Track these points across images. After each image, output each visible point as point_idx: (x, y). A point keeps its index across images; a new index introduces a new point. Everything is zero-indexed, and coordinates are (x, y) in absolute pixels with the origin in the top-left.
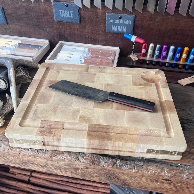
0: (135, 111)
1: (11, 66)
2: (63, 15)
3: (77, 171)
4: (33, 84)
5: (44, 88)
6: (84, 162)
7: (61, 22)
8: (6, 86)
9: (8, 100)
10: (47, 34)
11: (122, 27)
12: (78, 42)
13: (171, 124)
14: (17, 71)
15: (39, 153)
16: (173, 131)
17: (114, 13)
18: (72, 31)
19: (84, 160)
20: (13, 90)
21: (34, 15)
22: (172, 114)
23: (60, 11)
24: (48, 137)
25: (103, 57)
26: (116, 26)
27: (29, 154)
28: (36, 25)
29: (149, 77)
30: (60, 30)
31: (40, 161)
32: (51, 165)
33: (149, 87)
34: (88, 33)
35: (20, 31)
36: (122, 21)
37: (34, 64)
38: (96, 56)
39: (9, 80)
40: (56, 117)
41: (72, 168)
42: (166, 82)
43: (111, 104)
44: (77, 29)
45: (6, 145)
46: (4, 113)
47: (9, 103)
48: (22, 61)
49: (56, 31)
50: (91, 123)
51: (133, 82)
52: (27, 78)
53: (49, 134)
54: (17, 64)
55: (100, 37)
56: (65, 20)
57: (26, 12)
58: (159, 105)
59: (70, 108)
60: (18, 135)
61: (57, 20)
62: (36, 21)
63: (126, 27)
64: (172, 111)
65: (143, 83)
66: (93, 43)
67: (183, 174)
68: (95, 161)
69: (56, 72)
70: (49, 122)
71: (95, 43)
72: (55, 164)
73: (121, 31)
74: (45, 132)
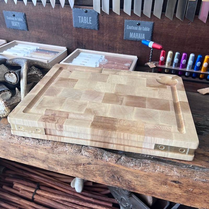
0: (145, 109)
1: (25, 63)
2: (82, 21)
3: (79, 168)
4: (44, 79)
5: (54, 84)
6: (86, 156)
7: (80, 29)
8: (17, 80)
9: (17, 93)
10: (66, 41)
11: (140, 34)
12: (96, 50)
13: (183, 121)
14: (30, 69)
15: (41, 144)
16: (185, 128)
17: (132, 19)
18: (90, 39)
19: (86, 152)
20: (24, 84)
21: (53, 21)
22: (185, 113)
23: (79, 17)
24: (50, 123)
25: (119, 64)
26: (134, 33)
27: (30, 144)
28: (55, 32)
29: (165, 82)
30: (78, 37)
31: (41, 153)
32: (52, 159)
33: (163, 89)
34: (106, 41)
35: (39, 37)
36: (140, 28)
37: (49, 66)
39: (21, 75)
40: (62, 107)
41: (73, 163)
42: (183, 86)
44: (95, 36)
45: (8, 134)
47: (18, 96)
48: (37, 61)
49: (74, 38)
50: (97, 115)
51: (147, 84)
52: (39, 77)
53: (52, 121)
54: (31, 64)
55: (118, 45)
56: (83, 27)
57: (46, 18)
58: (172, 105)
59: (77, 101)
60: (20, 119)
61: (75, 27)
62: (55, 28)
63: (144, 34)
64: (186, 110)
65: (158, 85)
66: (111, 51)
67: (194, 175)
68: (98, 155)
69: (68, 72)
70: (54, 111)
71: (112, 51)
72: (56, 157)
73: (139, 38)
74: (48, 119)
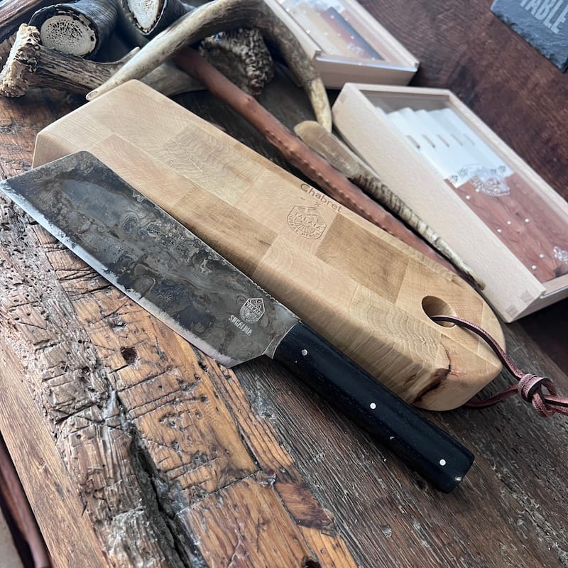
2: (531, 5)
3: (33, 464)
7: (504, 27)
9: (118, 62)
12: (500, 135)
25: (537, 232)
30: (478, 53)
34: (557, 126)
38: (517, 210)
41: (26, 431)
46: (55, 72)
47: (111, 70)
54: (259, 22)
56: (521, 27)
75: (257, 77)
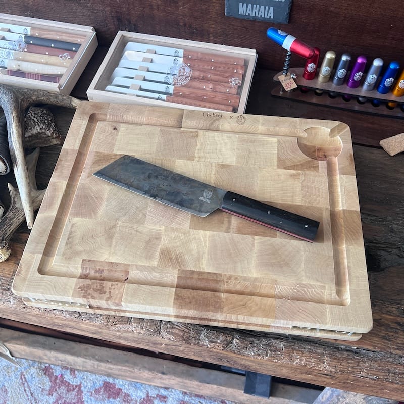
0: (275, 239)
1: (12, 117)
3: (158, 346)
5: (87, 175)
6: (170, 339)
8: (6, 168)
9: (13, 200)
15: (83, 319)
16: (350, 290)
19: (169, 335)
20: (22, 178)
22: (352, 245)
24: (97, 300)
26: (250, 5)
27: (64, 318)
29: (316, 143)
30: (117, 7)
31: (86, 327)
32: (108, 334)
33: (312, 173)
35: (26, 4)
37: (63, 100)
38: (202, 76)
39: (11, 154)
40: (112, 250)
41: (147, 342)
43: (228, 218)
44: (158, 5)
45: (18, 301)
46: (8, 234)
47: (17, 206)
49: (108, 9)
50: (183, 268)
51: (279, 159)
52: (49, 137)
53: (99, 295)
54: (25, 104)
55: (213, 27)
58: (328, 223)
65: (300, 161)
67: (359, 370)
68: (191, 338)
69: (110, 129)
70: (99, 264)
72: (115, 334)
74: (92, 290)
75: (53, 133)
